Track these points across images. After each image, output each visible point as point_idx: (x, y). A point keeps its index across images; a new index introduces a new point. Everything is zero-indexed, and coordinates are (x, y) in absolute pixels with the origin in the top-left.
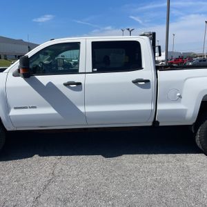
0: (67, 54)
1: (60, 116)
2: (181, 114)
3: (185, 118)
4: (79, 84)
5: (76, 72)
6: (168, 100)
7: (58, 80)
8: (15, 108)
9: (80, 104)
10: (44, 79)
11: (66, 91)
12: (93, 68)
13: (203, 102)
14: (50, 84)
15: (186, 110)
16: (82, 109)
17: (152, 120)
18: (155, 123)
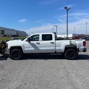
0: (37, 36)
1: (35, 50)
2: (61, 50)
3: (62, 50)
4: (39, 43)
5: (38, 41)
6: (58, 47)
7: (35, 42)
8: (26, 48)
10: (32, 42)
11: (36, 44)
12: (42, 39)
13: (65, 48)
14: (33, 43)
15: (62, 49)
16: (40, 48)
17: (55, 51)
18: (56, 52)
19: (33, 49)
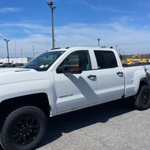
4: (95, 76)
8: (60, 97)
9: (95, 90)
18: (124, 96)
19: (81, 96)
